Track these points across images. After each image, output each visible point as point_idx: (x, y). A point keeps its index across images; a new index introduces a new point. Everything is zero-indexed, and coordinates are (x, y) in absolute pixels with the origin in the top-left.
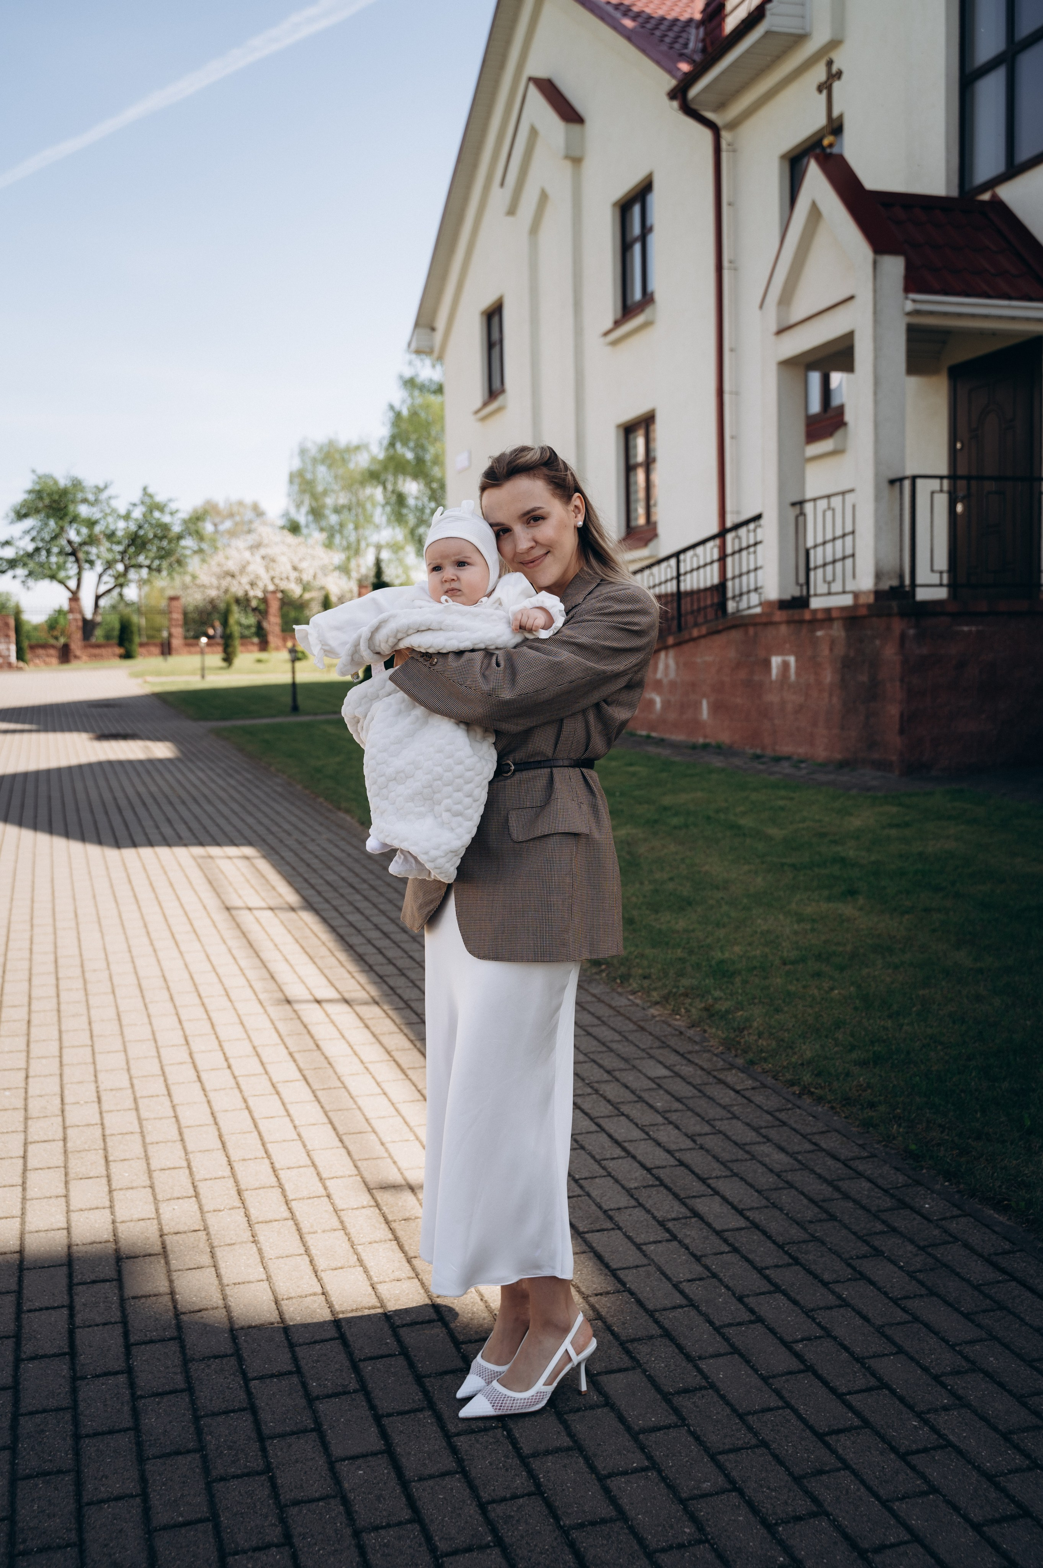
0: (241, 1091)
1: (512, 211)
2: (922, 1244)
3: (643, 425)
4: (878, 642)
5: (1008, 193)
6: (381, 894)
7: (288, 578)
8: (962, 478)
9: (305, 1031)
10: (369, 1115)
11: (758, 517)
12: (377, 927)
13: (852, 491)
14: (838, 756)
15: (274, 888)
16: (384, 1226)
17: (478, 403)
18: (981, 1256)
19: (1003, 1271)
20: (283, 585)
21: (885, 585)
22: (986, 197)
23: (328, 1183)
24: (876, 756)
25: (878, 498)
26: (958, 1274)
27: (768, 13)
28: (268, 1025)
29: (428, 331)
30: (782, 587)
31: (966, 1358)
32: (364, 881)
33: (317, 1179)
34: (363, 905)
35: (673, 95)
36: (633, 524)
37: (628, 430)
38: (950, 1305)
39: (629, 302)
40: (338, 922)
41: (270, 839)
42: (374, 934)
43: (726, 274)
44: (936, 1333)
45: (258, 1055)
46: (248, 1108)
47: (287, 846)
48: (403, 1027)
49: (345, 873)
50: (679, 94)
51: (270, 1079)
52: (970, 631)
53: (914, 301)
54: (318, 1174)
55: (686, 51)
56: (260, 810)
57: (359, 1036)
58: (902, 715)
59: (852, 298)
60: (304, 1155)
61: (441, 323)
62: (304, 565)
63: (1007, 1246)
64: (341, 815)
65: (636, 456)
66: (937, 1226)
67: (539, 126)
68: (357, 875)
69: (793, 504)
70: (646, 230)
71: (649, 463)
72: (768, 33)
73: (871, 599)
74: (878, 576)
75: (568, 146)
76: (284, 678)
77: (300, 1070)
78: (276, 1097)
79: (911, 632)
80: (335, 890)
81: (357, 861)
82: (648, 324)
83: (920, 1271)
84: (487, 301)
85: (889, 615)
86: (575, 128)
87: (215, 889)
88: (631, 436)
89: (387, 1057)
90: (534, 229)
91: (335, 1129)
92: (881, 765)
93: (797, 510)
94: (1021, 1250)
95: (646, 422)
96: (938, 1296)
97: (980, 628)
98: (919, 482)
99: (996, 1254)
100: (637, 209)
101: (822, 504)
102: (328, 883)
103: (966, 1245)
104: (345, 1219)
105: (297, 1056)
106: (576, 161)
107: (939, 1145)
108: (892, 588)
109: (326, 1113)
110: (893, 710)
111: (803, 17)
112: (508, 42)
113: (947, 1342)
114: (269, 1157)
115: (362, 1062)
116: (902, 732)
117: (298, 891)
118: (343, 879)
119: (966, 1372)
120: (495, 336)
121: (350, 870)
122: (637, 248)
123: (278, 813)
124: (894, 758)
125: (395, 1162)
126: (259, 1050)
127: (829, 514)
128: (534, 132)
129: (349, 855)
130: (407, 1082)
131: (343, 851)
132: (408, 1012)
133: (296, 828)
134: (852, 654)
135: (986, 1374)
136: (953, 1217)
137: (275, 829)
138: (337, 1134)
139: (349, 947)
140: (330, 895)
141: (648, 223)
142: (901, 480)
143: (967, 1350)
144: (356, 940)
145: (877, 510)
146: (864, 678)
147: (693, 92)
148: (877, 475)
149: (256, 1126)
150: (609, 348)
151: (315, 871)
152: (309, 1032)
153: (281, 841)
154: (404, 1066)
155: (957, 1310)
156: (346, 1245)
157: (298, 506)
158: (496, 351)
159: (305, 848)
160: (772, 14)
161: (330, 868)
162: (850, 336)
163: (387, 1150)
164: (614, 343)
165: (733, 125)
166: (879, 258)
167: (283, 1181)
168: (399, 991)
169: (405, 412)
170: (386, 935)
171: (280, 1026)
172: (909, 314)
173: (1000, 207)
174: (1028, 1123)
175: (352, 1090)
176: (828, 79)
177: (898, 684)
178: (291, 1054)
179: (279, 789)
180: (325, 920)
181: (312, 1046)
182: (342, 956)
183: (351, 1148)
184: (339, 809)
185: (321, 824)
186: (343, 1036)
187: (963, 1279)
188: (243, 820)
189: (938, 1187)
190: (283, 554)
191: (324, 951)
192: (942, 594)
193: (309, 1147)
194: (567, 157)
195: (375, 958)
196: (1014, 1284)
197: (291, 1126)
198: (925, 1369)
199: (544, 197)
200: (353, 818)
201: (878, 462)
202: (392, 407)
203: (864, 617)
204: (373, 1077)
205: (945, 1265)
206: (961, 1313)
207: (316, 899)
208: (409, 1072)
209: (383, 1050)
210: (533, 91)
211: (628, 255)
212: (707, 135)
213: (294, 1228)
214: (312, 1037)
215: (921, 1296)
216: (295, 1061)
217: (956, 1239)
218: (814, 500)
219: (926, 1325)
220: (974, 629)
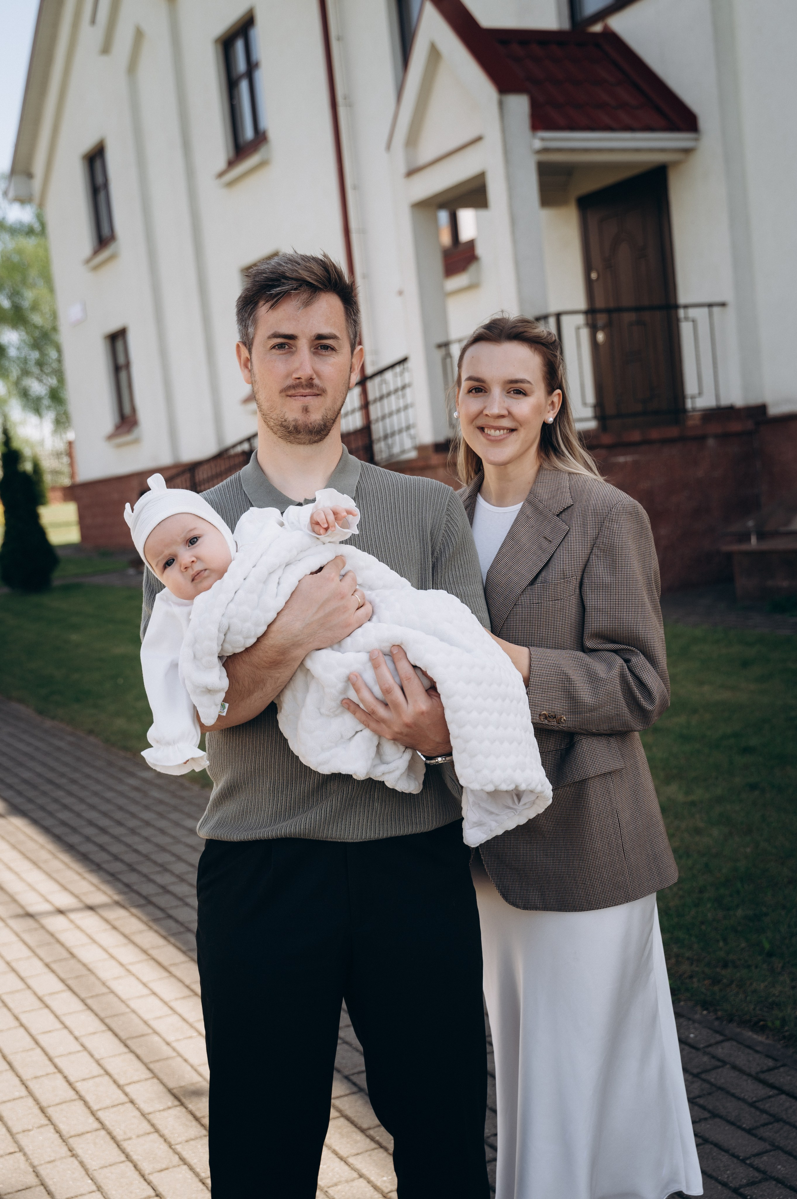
0: (9, 1009)
1: (106, 49)
2: (695, 1071)
6: (84, 787)
8: (601, 311)
9: (52, 940)
10: (146, 1017)
11: (404, 360)
12: (91, 823)
16: (194, 1123)
18: (749, 1075)
19: (772, 1086)
22: (598, 28)
23: (128, 1089)
26: (733, 1095)
28: (14, 938)
29: (26, 177)
30: (436, 429)
31: (757, 1169)
32: (63, 775)
33: (114, 1087)
34: (68, 800)
38: (732, 1123)
39: (241, 142)
40: (49, 822)
42: (90, 831)
43: (341, 110)
44: (726, 1151)
45: (14, 970)
46: (22, 1025)
48: (151, 924)
49: (40, 769)
51: (35, 994)
52: (627, 463)
53: (541, 139)
54: (115, 1082)
57: (109, 938)
59: (480, 139)
60: (94, 1065)
61: (38, 168)
63: (771, 1063)
66: (705, 1053)
68: (52, 769)
69: (438, 346)
70: (252, 67)
77: (62, 981)
78: (46, 1011)
80: (35, 787)
82: (263, 164)
83: (699, 1097)
84: (87, 144)
89: (144, 957)
90: (132, 67)
91: (116, 1035)
93: (443, 351)
94: (784, 1065)
96: (721, 1117)
97: (636, 459)
98: (565, 319)
99: (763, 1072)
100: (240, 43)
102: (25, 781)
103: (734, 1067)
104: (155, 1121)
105: (54, 966)
107: (691, 977)
109: (102, 1020)
113: (737, 1157)
114: (60, 1071)
115: (122, 965)
119: (760, 1182)
120: (99, 180)
121: (44, 764)
122: (245, 83)
125: (186, 1061)
126: (14, 965)
129: (37, 749)
130: (173, 980)
131: (29, 744)
132: (150, 908)
135: (778, 1181)
136: (718, 1043)
138: (120, 1039)
139: (70, 848)
141: (254, 59)
142: (546, 317)
143: (756, 1161)
144: (74, 839)
149: (37, 1042)
150: (226, 190)
152: (58, 941)
154: (166, 963)
155: (740, 1127)
156: (164, 1147)
158: (101, 196)
161: (21, 764)
162: (481, 176)
163: (174, 1049)
164: (230, 184)
166: (505, 98)
167: (83, 1093)
168: (135, 887)
170: (103, 830)
171: (26, 937)
172: (538, 152)
173: (613, 38)
174: (767, 946)
175: (120, 993)
178: (47, 965)
180: (35, 822)
181: (65, 954)
182: (66, 858)
183: (139, 1051)
186: (94, 941)
187: (739, 1099)
189: (697, 1017)
191: (44, 855)
192: (592, 425)
193: (97, 1056)
195: (101, 857)
196: (783, 1097)
197: (71, 1038)
198: (725, 1185)
199: (139, 35)
204: (138, 979)
205: (720, 1088)
206: (744, 1129)
207: (18, 800)
208: (172, 969)
209: (136, 950)
211: (236, 90)
213: (108, 1138)
214: (62, 945)
215: (706, 1119)
216: (53, 971)
217: (724, 1063)
219: (716, 1145)
220: (630, 460)
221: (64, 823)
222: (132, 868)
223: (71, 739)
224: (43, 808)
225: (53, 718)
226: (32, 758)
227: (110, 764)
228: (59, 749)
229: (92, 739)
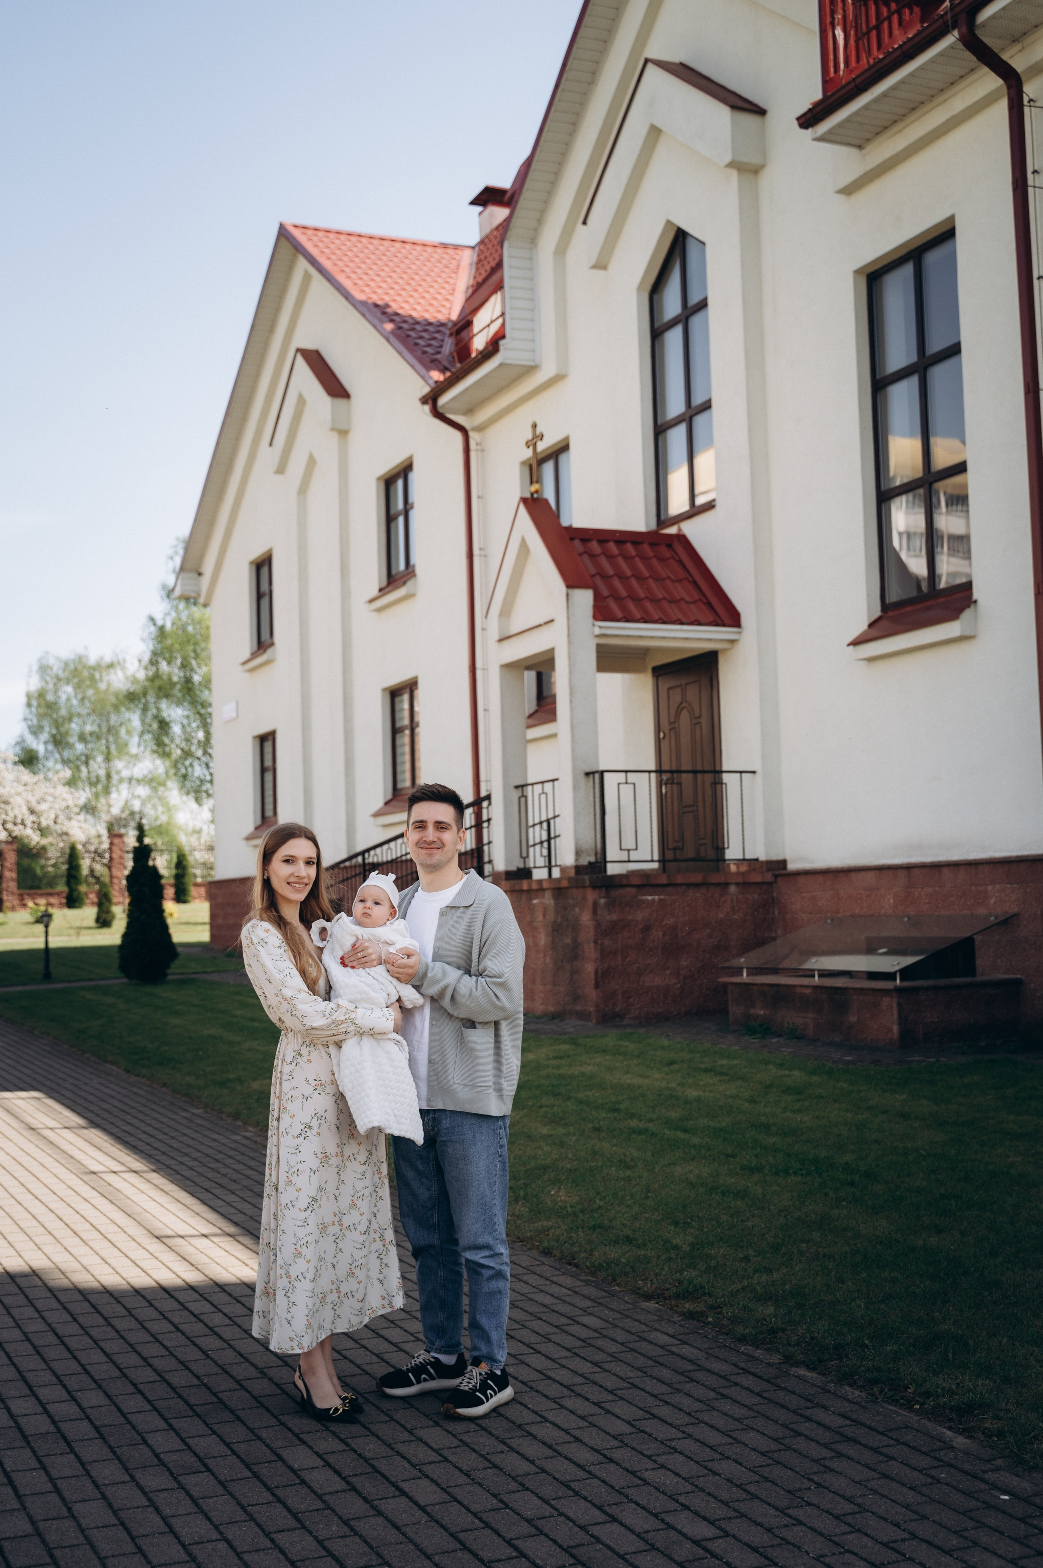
1: (281, 470)
3: (408, 690)
4: (577, 909)
5: (688, 528)
6: (148, 1115)
7: (23, 823)
12: (145, 1132)
13: (557, 779)
14: (552, 1009)
15: (61, 1113)
17: (247, 655)
20: (18, 831)
21: (584, 861)
22: (672, 530)
24: (579, 1008)
25: (575, 788)
27: (501, 348)
29: (195, 575)
30: (508, 860)
32: (133, 1108)
34: (133, 1121)
35: (424, 400)
36: (400, 786)
37: (394, 694)
39: (394, 572)
40: (115, 1130)
41: (48, 1083)
42: (143, 1136)
43: (476, 560)
45: (73, 1190)
47: (64, 1088)
49: (116, 1103)
50: (431, 399)
52: (653, 900)
53: (600, 627)
54: (118, 1226)
55: (438, 356)
56: (33, 1064)
57: (136, 1180)
58: (596, 972)
59: (552, 621)
60: (109, 1220)
61: (208, 568)
62: (43, 807)
64: (108, 1066)
65: (402, 719)
67: (306, 395)
68: (126, 1104)
69: (516, 787)
70: (408, 507)
71: (413, 726)
72: (501, 365)
73: (572, 873)
74: (578, 853)
75: (333, 421)
76: (38, 943)
77: (100, 1193)
78: (87, 1203)
79: (602, 901)
80: (110, 1113)
81: (125, 1096)
82: (409, 596)
84: (257, 552)
85: (584, 887)
86: (341, 402)
87: (13, 1115)
88: (397, 700)
89: (155, 1187)
90: (303, 489)
92: (583, 1016)
93: (520, 792)
95: (411, 686)
97: (662, 897)
98: (606, 775)
100: (400, 483)
101: (538, 788)
102: (104, 1109)
104: (134, 1238)
105: (98, 1188)
106: (343, 433)
108: (590, 863)
109: (119, 1207)
110: (590, 968)
111: (533, 351)
112: (277, 310)
114: (89, 1222)
115: (139, 1189)
116: (597, 986)
117: (80, 1114)
118: (116, 1107)
120: (264, 587)
121: (120, 1101)
122: (401, 520)
123: (51, 1066)
124: (592, 1009)
127: (543, 796)
128: (301, 401)
129: (119, 1093)
130: (168, 1196)
133: (71, 1076)
134: (559, 920)
137: (50, 1077)
138: (127, 1214)
139: (125, 1142)
140: (106, 1116)
141: (410, 500)
142: (594, 773)
144: (129, 1139)
145: (575, 798)
146: (568, 941)
147: (442, 401)
148: (574, 768)
149: (77, 1212)
150: (375, 614)
151: (92, 1102)
153: (59, 1085)
154: (166, 1190)
156: (136, 1245)
157: (35, 731)
158: (265, 602)
159: (81, 1089)
160: (505, 349)
161: (104, 1101)
162: (552, 651)
164: (379, 610)
165: (480, 429)
166: (571, 591)
167: (98, 1228)
169: (168, 626)
170: (152, 1135)
172: (597, 636)
173: (682, 539)
175: (133, 1199)
176: (533, 439)
177: (592, 945)
178: (93, 1188)
179: (48, 1048)
180: (105, 1131)
181: (106, 1184)
182: (120, 1147)
183: (135, 1218)
184: (106, 1062)
185: (91, 1073)
188: (21, 1072)
190: (18, 794)
191: (106, 1145)
192: (655, 866)
194: (333, 429)
199: (312, 462)
200: (119, 1068)
201: (574, 759)
202: (152, 620)
203: (567, 888)
207: (96, 1119)
210: (300, 361)
211: (393, 525)
212: (458, 436)
216: (96, 1190)
218: (532, 784)
220: (656, 898)
221: (125, 1131)
222: (164, 1153)
223: (148, 1089)
224: (112, 1123)
225: (137, 1075)
226: (113, 1097)
227: (172, 1104)
228: (136, 1094)
229: (164, 1090)
